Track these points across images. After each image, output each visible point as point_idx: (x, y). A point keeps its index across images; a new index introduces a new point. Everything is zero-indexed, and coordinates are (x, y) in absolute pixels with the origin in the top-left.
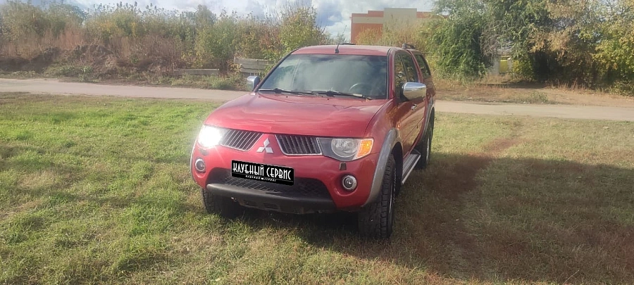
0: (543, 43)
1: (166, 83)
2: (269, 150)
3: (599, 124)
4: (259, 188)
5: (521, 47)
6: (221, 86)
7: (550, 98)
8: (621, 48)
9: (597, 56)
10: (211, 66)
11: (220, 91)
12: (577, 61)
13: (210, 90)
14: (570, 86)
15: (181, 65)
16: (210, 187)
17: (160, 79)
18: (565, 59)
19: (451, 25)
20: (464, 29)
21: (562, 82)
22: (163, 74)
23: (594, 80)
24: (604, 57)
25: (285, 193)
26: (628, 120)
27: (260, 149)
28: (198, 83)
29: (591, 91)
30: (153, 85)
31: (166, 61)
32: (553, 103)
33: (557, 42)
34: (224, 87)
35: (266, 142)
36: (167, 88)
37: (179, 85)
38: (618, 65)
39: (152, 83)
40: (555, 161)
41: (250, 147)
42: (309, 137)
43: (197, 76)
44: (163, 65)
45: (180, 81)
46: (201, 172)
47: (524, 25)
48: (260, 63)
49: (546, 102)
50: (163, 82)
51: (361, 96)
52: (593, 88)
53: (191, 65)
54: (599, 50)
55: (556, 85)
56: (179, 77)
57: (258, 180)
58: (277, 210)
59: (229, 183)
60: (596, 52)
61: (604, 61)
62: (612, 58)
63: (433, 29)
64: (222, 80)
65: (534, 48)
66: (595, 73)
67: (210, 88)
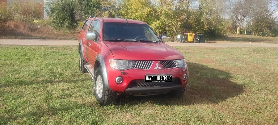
35: (157, 65)
46: (119, 84)
51: (155, 42)
57: (157, 82)
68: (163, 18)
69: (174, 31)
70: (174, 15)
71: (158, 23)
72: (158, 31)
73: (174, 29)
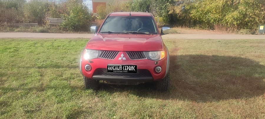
0: (173, 11)
1: (12, 31)
2: (124, 59)
3: (201, 40)
4: (119, 75)
5: (165, 12)
6: (41, 31)
7: (179, 32)
8: (199, 12)
9: (191, 15)
10: (34, 21)
11: (41, 33)
12: (185, 17)
13: (36, 33)
14: (182, 27)
15: (18, 22)
16: (94, 77)
17: (8, 28)
18: (180, 16)
19: (138, 3)
20: (143, 5)
21: (179, 26)
22: (9, 26)
23: (190, 24)
24: (194, 16)
25: (131, 76)
26: (210, 38)
27: (120, 59)
28: (29, 30)
29: (189, 28)
30: (5, 32)
31: (10, 20)
32: (180, 33)
33: (178, 10)
34: (43, 32)
35: (122, 55)
36: (12, 33)
37: (19, 31)
38: (198, 18)
39: (4, 31)
40: (198, 55)
41: (114, 58)
42: (140, 52)
43: (27, 27)
44: (8, 22)
45: (19, 29)
46: (88, 71)
47: (165, 3)
48: (59, 20)
49: (177, 33)
50: (10, 30)
51: (148, 33)
52: (190, 27)
53: (22, 21)
54: (192, 13)
55: (177, 26)
56: (18, 27)
57: (119, 72)
58: (126, 84)
59: (104, 74)
60: (191, 14)
61: (194, 17)
62: (196, 16)
63: (130, 5)
64: (41, 28)
65: (170, 12)
66: (190, 22)
67: (36, 32)
68: (241, 8)
69: (256, 22)
70: (257, 3)
71: (236, 14)
72: (235, 23)
73: (257, 19)
